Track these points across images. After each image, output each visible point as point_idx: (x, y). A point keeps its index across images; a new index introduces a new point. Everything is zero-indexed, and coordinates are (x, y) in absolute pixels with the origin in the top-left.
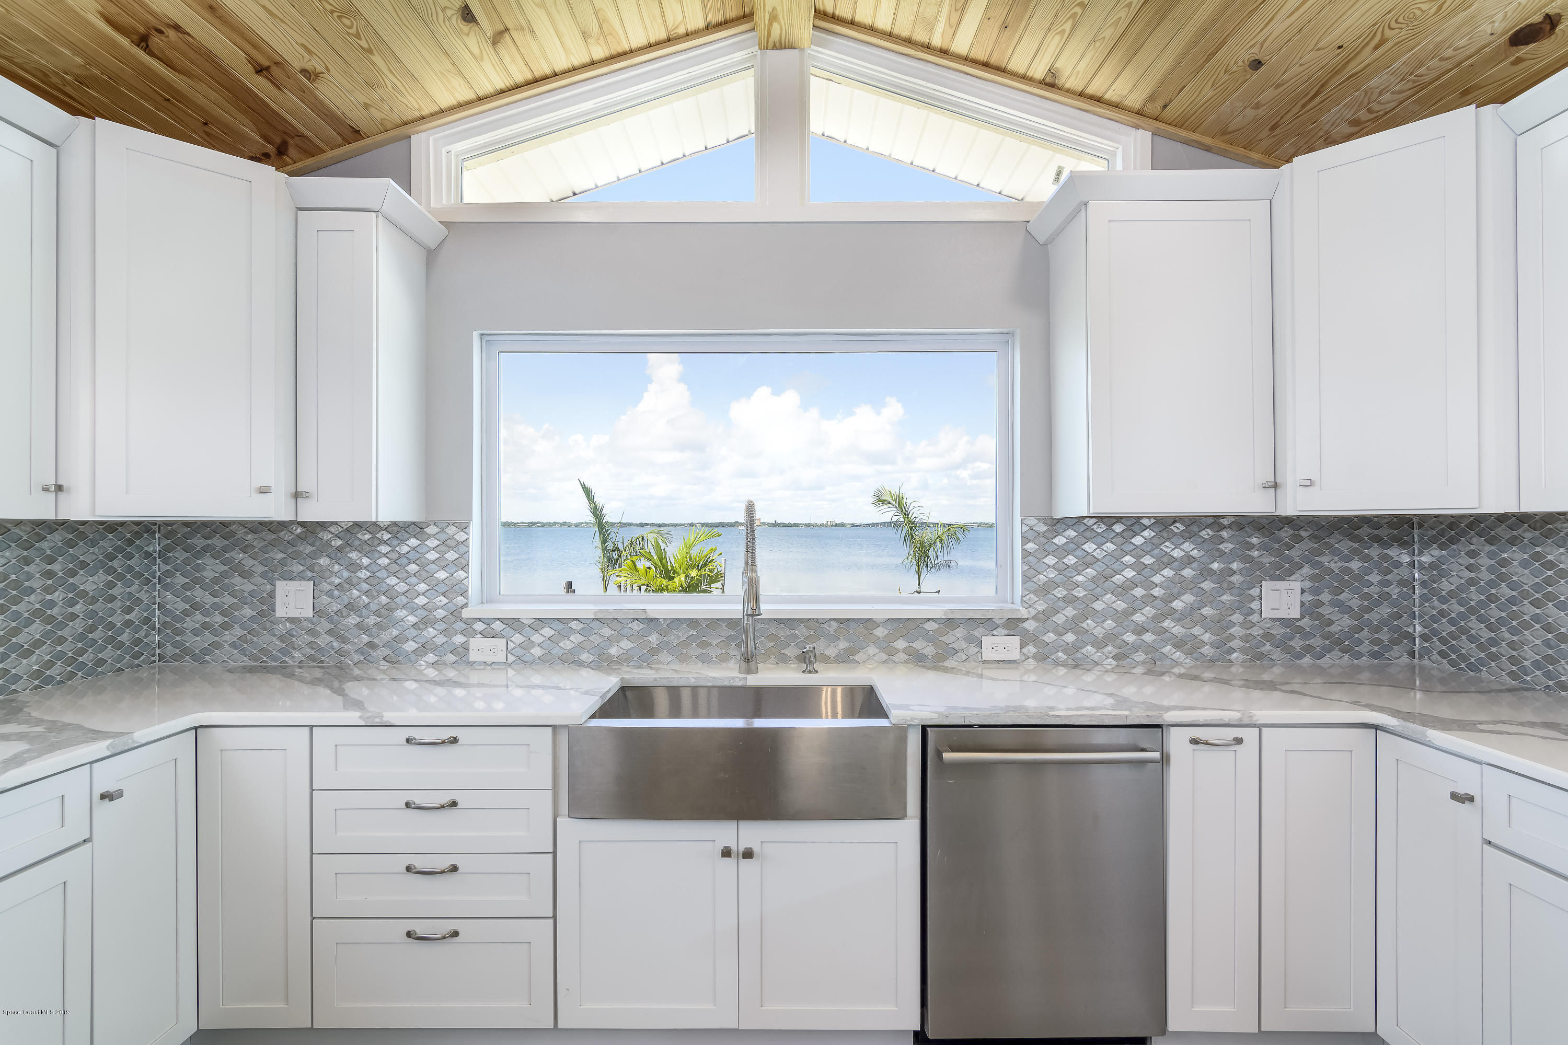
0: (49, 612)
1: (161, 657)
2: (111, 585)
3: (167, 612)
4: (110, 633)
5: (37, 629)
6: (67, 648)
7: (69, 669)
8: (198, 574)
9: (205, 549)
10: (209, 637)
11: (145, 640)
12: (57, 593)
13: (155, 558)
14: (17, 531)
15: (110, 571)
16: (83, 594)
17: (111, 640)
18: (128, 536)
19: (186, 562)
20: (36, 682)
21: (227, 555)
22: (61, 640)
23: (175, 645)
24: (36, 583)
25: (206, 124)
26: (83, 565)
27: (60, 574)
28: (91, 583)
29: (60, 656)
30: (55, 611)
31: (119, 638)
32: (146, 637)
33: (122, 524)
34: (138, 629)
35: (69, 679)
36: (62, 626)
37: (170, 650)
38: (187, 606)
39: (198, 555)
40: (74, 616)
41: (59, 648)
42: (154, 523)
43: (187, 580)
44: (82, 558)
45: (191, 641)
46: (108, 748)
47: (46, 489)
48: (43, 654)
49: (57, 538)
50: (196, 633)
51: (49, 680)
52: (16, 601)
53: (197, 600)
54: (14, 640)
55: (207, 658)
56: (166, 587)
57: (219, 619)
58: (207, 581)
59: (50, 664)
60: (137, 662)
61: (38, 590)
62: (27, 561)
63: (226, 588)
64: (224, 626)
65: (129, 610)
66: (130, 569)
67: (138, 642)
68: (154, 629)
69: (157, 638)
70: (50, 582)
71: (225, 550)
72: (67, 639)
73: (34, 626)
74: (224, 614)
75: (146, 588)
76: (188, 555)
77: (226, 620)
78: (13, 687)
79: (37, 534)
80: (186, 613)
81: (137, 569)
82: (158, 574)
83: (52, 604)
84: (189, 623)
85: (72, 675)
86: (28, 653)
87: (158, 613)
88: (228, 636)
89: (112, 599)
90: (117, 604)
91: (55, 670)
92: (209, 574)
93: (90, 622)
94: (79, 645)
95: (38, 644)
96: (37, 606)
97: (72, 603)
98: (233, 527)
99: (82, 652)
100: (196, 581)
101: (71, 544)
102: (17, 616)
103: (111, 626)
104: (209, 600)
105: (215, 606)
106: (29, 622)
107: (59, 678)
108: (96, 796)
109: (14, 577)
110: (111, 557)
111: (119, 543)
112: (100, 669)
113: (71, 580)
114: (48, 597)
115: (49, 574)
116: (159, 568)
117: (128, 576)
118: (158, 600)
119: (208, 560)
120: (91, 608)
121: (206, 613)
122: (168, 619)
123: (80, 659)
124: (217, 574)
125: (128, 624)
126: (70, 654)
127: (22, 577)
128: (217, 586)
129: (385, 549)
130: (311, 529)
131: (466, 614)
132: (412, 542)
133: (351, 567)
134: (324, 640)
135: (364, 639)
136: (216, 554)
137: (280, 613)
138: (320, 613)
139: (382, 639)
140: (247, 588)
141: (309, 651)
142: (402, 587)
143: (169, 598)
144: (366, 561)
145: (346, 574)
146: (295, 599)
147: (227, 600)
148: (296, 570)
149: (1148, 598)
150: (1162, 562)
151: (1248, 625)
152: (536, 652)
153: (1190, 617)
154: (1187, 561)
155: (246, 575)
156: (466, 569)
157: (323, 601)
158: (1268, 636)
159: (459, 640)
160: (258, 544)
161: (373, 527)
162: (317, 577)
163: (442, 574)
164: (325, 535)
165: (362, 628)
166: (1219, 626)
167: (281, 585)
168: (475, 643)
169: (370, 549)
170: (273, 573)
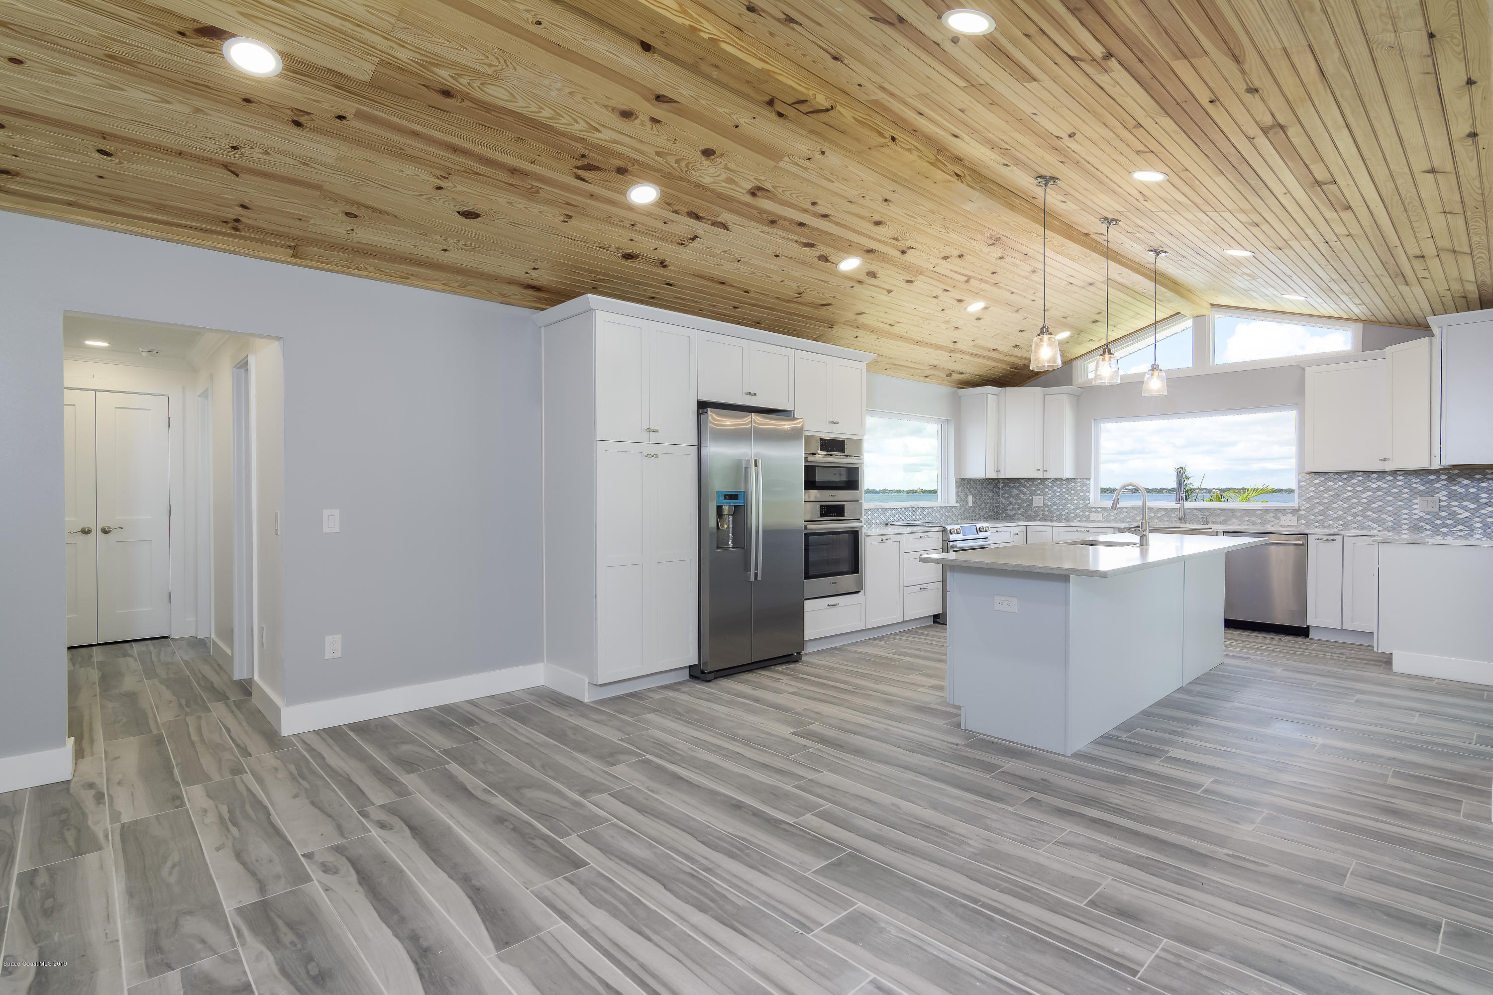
3: (1004, 505)
8: (1011, 493)
9: (1013, 487)
10: (1014, 512)
19: (1008, 490)
23: (1005, 513)
38: (1009, 503)
43: (1009, 495)
45: (1009, 512)
50: (1010, 510)
53: (1011, 501)
56: (1003, 497)
64: (1019, 509)
68: (999, 509)
69: (1000, 511)
71: (1019, 487)
75: (998, 498)
80: (1008, 505)
82: (1001, 493)
84: (1009, 507)
92: (1014, 494)
100: (1011, 496)
104: (1014, 501)
105: (1016, 503)
118: (1001, 501)
119: (1014, 490)
122: (1003, 507)
128: (1017, 497)
129: (1065, 486)
130: (1043, 480)
131: (1089, 505)
132: (1073, 484)
133: (1055, 492)
134: (1046, 513)
135: (1058, 513)
136: (1016, 488)
137: (1034, 505)
138: (1045, 505)
139: (1064, 513)
140: (1025, 498)
141: (1042, 516)
142: (1070, 498)
143: (1004, 501)
144: (1059, 490)
145: (1053, 494)
146: (1038, 501)
147: (1019, 501)
148: (1039, 492)
149: (1359, 503)
150: (1367, 489)
151: (1410, 514)
152: (1112, 518)
153: (1379, 510)
154: (1379, 489)
155: (1025, 494)
156: (1089, 492)
157: (1046, 501)
158: (1421, 519)
159: (1087, 513)
160: (1028, 485)
161: (1061, 479)
162: (1045, 495)
163: (1082, 494)
164: (1047, 483)
165: (1057, 510)
166: (1396, 514)
167: (1034, 497)
168: (1092, 514)
169: (1060, 486)
170: (1033, 493)
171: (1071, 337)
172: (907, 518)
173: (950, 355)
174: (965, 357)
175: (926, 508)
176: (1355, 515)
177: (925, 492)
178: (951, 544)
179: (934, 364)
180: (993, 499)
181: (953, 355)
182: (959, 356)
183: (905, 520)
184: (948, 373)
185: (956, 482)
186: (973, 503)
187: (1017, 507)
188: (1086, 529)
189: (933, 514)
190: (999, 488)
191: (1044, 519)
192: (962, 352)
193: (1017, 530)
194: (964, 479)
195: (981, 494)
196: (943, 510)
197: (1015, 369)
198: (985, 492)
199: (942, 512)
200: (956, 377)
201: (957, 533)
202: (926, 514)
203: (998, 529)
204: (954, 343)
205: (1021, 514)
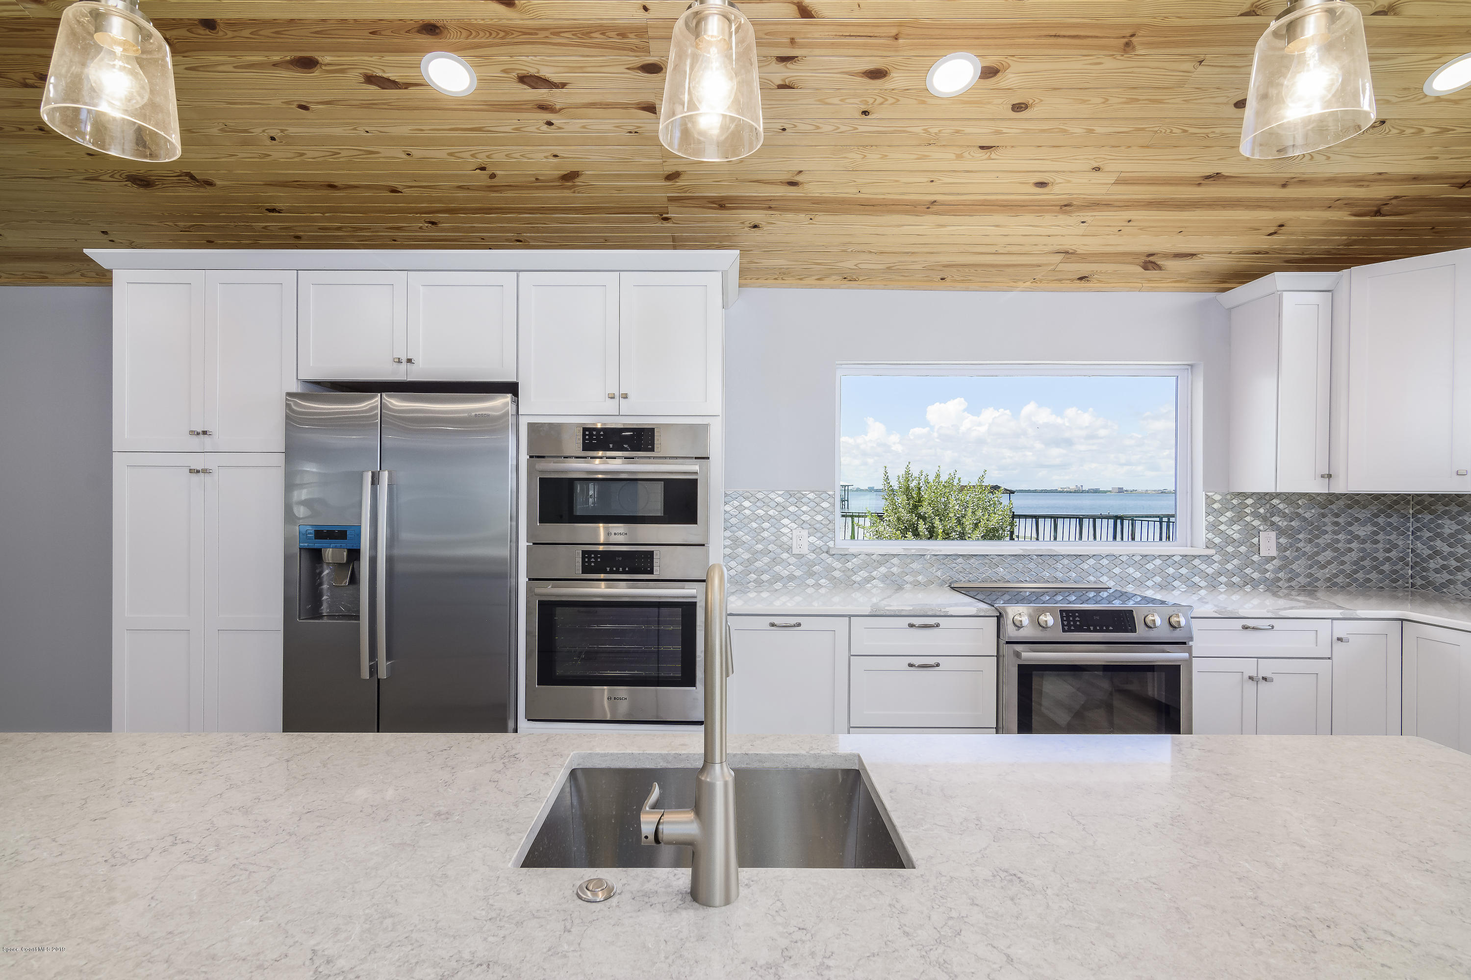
0: (1336, 545)
1: (1413, 585)
2: (1376, 533)
3: (1418, 555)
4: (1375, 563)
5: (1329, 554)
6: (1348, 568)
7: (1348, 580)
8: (1439, 530)
9: (1445, 513)
11: (1401, 572)
12: (1341, 535)
13: (1409, 518)
14: (1319, 498)
15: (1376, 524)
16: (1357, 537)
17: (1375, 568)
18: (1389, 502)
19: (1431, 521)
20: (1328, 584)
21: (1460, 518)
22: (1343, 563)
23: (1422, 578)
24: (1329, 528)
25: (1433, 228)
26: (1357, 520)
27: (1343, 524)
28: (1363, 531)
29: (1342, 571)
30: (1339, 545)
31: (1381, 568)
32: (1401, 569)
33: (1384, 495)
34: (1396, 564)
35: (1348, 587)
36: (1343, 554)
37: (1419, 582)
38: (1431, 552)
39: (1439, 517)
40: (1351, 550)
41: (1341, 567)
42: (1409, 495)
43: (1431, 534)
44: (1356, 515)
45: (1432, 576)
46: (1341, 613)
47: (1322, 476)
48: (1333, 568)
49: (1341, 503)
50: (1437, 571)
51: (1335, 584)
52: (1317, 537)
53: (1438, 549)
54: (1316, 558)
55: (1445, 590)
56: (1417, 538)
57: (1454, 563)
58: (1445, 535)
59: (1336, 576)
60: (1394, 585)
61: (1330, 533)
62: (1324, 516)
63: (1459, 541)
64: (1458, 569)
65: (1388, 551)
66: (1390, 524)
67: (1395, 572)
68: (1408, 566)
69: (1410, 572)
70: (1337, 528)
71: (1459, 514)
72: (1346, 563)
73: (1327, 552)
74: (1457, 560)
75: (1402, 537)
76: (1432, 517)
77: (1459, 564)
78: (1316, 584)
79: (1330, 500)
81: (1395, 524)
82: (1411, 529)
83: (1338, 541)
84: (1432, 565)
85: (1349, 585)
86: (1323, 567)
87: (1411, 555)
88: (1459, 576)
89: (1376, 542)
90: (1380, 546)
91: (1339, 579)
92: (1447, 531)
93: (1361, 554)
94: (1354, 567)
95: (1329, 563)
96: (1329, 541)
97: (1350, 542)
98: (1465, 498)
99: (1356, 572)
100: (1438, 535)
101: (1350, 507)
102: (1318, 545)
103: (1376, 559)
104: (1446, 549)
105: (1451, 554)
106: (1324, 550)
107: (1341, 584)
108: (1335, 638)
109: (1316, 524)
110: (1376, 516)
111: (1382, 507)
112: (1368, 585)
113: (1349, 528)
114: (1335, 537)
115: (1336, 524)
116: (1411, 525)
117: (1388, 529)
118: (1411, 546)
119: (1446, 522)
120: (1362, 546)
121: (1444, 558)
122: (1418, 560)
123: (1355, 576)
124: (1452, 531)
125: (1388, 559)
126: (1348, 572)
127: (1321, 524)
173: (1075, 218)
184: (1140, 262)
200: (1179, 266)
204: (1042, 184)
205: (1464, 584)
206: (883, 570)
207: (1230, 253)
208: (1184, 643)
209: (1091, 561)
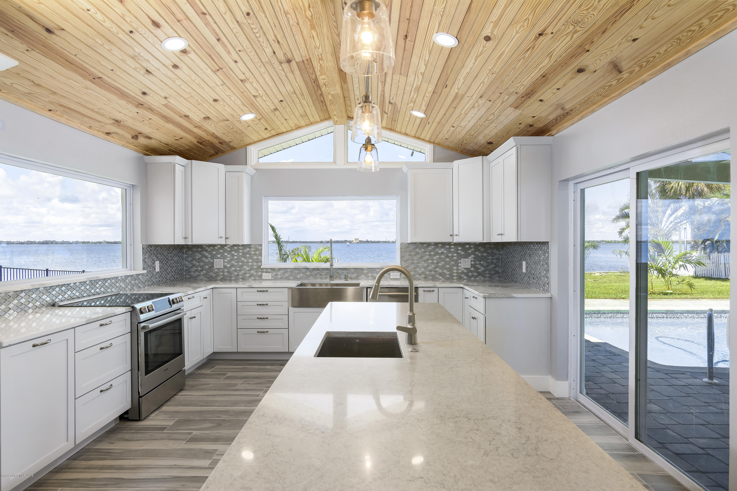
1: (185, 278)
2: (178, 260)
7: (173, 279)
8: (194, 257)
9: (196, 251)
10: (197, 273)
12: (172, 261)
14: (167, 246)
15: (178, 256)
16: (175, 261)
17: (178, 273)
19: (192, 254)
20: (170, 281)
21: (202, 253)
26: (175, 255)
29: (172, 275)
30: (172, 265)
36: (172, 268)
37: (188, 276)
38: (192, 265)
39: (195, 252)
40: (174, 267)
42: (184, 245)
43: (192, 259)
45: (192, 273)
47: (184, 238)
50: (194, 272)
52: (167, 262)
53: (194, 264)
54: (167, 271)
55: (197, 278)
56: (187, 260)
58: (197, 259)
59: (171, 277)
61: (170, 260)
62: (168, 253)
63: (201, 261)
65: (181, 266)
66: (181, 256)
69: (184, 273)
71: (201, 251)
74: (201, 267)
75: (183, 261)
76: (192, 252)
78: (167, 281)
79: (169, 247)
80: (192, 267)
84: (193, 270)
86: (169, 274)
87: (184, 267)
88: (202, 273)
92: (197, 257)
93: (176, 268)
94: (174, 273)
95: (170, 271)
99: (175, 275)
100: (194, 259)
101: (173, 250)
102: (167, 265)
103: (178, 270)
104: (197, 264)
105: (199, 265)
106: (169, 267)
109: (167, 257)
110: (178, 253)
111: (179, 249)
113: (173, 258)
116: (185, 256)
117: (181, 258)
118: (185, 264)
119: (197, 254)
120: (176, 265)
121: (196, 267)
122: (187, 268)
124: (199, 257)
125: (180, 269)
128: (199, 260)
129: (241, 251)
130: (222, 246)
131: (262, 267)
132: (248, 249)
133: (233, 255)
134: (226, 274)
135: (236, 273)
136: (199, 252)
137: (215, 267)
138: (225, 267)
139: (240, 273)
140: (207, 261)
141: (222, 277)
142: (245, 261)
143: (187, 263)
144: (236, 254)
145: (231, 257)
146: (219, 263)
147: (202, 264)
148: (219, 256)
149: (432, 263)
150: (437, 254)
151: (457, 269)
152: (279, 277)
153: (443, 267)
154: (442, 253)
155: (207, 257)
156: (261, 256)
157: (226, 264)
158: (463, 272)
159: (260, 273)
160: (209, 250)
161: (238, 245)
162: (224, 258)
163: (255, 257)
164: (226, 248)
165: (235, 271)
166: (450, 270)
167: (215, 260)
168: (264, 274)
169: (237, 251)
170: (213, 257)
171: (253, 120)
172: (83, 293)
173: (137, 110)
174: (155, 118)
175: (109, 279)
176: (430, 271)
177: (108, 243)
178: (143, 325)
179: (118, 119)
180: (178, 263)
181: (141, 111)
182: (149, 115)
183: (80, 296)
184: (134, 134)
185: (143, 249)
186: (160, 268)
187: (200, 269)
188: (265, 289)
189: (117, 285)
190: (183, 253)
191: (224, 280)
192: (151, 110)
193: (205, 294)
194: (151, 246)
195: (167, 259)
196: (129, 278)
197: (201, 144)
198: (171, 257)
199: (127, 281)
200: (142, 140)
201: (149, 311)
202: (109, 286)
203: (189, 296)
204: (144, 93)
205: (203, 275)
206: (15, 302)
207: (160, 142)
208: (180, 309)
209: (109, 281)
